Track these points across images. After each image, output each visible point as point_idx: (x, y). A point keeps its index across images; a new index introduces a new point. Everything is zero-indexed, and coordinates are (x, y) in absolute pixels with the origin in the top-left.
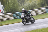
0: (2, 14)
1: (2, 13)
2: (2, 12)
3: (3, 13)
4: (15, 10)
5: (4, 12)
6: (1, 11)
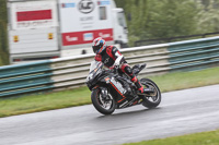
2: (116, 37)
3: (123, 45)
4: (177, 30)
5: (125, 40)
6: (112, 34)
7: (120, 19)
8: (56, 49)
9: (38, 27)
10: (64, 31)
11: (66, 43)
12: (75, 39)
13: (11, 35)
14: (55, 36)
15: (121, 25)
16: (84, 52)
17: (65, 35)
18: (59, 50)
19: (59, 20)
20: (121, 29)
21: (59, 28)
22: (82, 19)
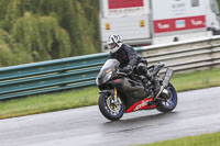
0: (209, 35)
1: (210, 32)
2: (208, 24)
3: (215, 32)
5: (217, 27)
7: (212, 6)
8: (148, 36)
9: (130, 14)
10: (156, 18)
11: (158, 30)
12: (166, 26)
13: (103, 23)
14: (146, 23)
15: (214, 11)
16: (176, 40)
17: (156, 22)
18: (151, 37)
19: (151, 7)
20: (214, 15)
21: (150, 16)
22: (173, 6)
